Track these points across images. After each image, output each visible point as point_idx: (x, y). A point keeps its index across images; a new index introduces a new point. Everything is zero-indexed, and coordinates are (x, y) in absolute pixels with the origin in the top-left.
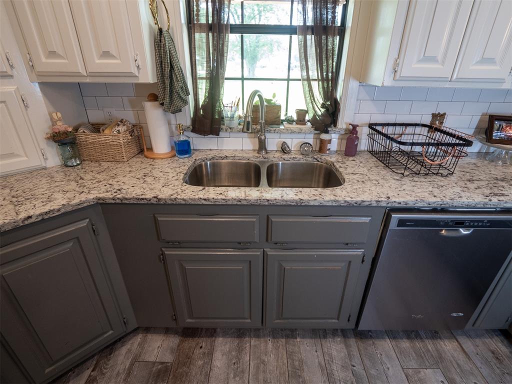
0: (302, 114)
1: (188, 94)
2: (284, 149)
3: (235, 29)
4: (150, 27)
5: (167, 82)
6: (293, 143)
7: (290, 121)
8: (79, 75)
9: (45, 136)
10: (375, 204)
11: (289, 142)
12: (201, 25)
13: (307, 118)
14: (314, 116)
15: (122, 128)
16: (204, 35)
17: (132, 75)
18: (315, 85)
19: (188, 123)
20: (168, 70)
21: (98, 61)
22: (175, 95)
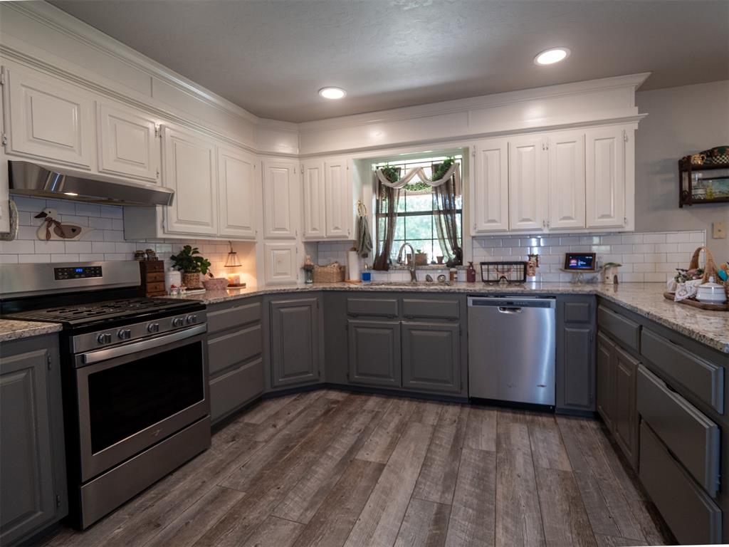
0: (440, 259)
1: (372, 247)
2: (428, 279)
3: (400, 215)
4: (357, 217)
5: (362, 240)
6: (434, 276)
7: (433, 263)
8: (323, 237)
9: (300, 267)
10: (457, 291)
11: (432, 275)
12: (382, 214)
13: (444, 262)
14: (450, 259)
15: (336, 265)
16: (384, 219)
17: (346, 237)
18: (447, 241)
19: (371, 264)
20: (362, 234)
21: (332, 231)
22: (365, 247)
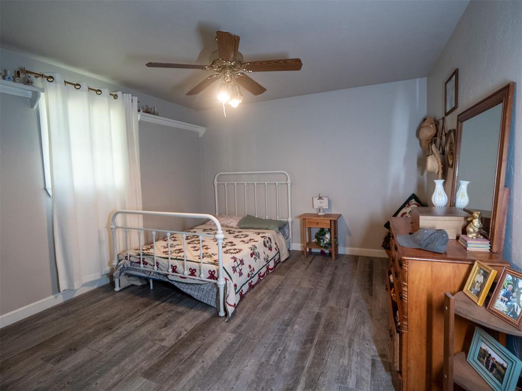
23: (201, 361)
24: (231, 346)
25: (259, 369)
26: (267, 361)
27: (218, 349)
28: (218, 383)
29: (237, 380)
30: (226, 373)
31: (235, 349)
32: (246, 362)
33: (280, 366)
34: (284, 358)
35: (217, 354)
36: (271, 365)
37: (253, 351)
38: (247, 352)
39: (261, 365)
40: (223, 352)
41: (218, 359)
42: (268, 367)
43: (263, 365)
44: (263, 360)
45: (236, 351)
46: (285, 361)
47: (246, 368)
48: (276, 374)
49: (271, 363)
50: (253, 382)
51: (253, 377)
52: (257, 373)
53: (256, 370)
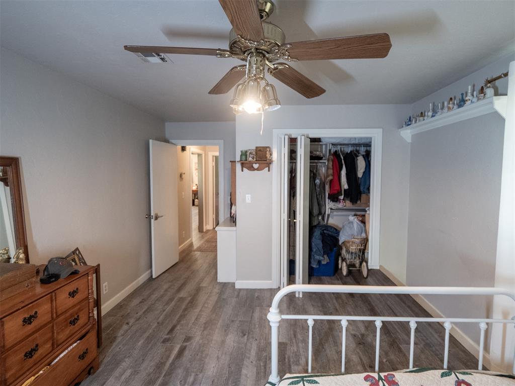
23: (254, 362)
24: (236, 382)
25: (203, 367)
26: (197, 375)
27: (246, 375)
28: (231, 351)
29: (218, 357)
30: (228, 359)
31: (231, 380)
32: (215, 370)
33: (185, 373)
34: (181, 381)
35: (244, 371)
36: (193, 372)
37: (213, 382)
38: (218, 379)
39: (202, 371)
40: (241, 375)
41: (241, 368)
42: (195, 370)
43: (200, 371)
44: (201, 375)
45: (228, 379)
46: (180, 378)
47: (213, 365)
48: (188, 366)
49: (193, 374)
50: (206, 357)
51: (207, 361)
52: (204, 364)
53: (205, 366)
